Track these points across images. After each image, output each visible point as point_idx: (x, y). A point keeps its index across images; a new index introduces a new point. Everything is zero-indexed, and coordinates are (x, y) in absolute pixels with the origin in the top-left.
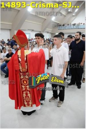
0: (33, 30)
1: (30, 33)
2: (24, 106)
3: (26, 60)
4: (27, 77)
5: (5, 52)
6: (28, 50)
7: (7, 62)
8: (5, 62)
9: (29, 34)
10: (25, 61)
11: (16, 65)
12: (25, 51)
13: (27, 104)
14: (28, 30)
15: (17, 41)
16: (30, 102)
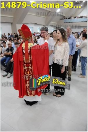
11: (20, 57)
12: (29, 44)
15: (22, 34)
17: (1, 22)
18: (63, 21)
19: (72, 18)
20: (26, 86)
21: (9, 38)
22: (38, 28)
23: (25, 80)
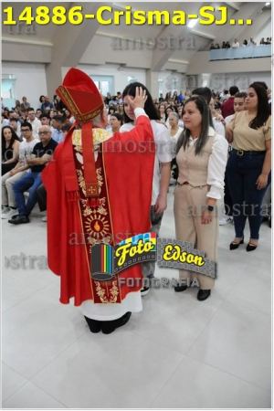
0: (122, 65)
1: (112, 76)
2: (96, 302)
3: (98, 158)
4: (102, 211)
5: (29, 139)
6: (102, 130)
7: (36, 168)
8: (29, 171)
9: (110, 79)
10: (96, 163)
11: (67, 177)
12: (96, 132)
13: (105, 295)
14: (107, 63)
15: (70, 103)
16: (115, 288)
19: (238, 44)
23: (88, 250)
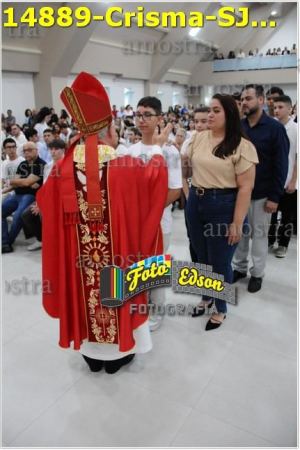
2: (90, 340)
10: (101, 184)
11: (67, 197)
13: (101, 333)
17: (3, 71)
18: (212, 65)
19: (243, 54)
20: (87, 305)
21: (27, 128)
22: (126, 90)
23: (85, 283)
